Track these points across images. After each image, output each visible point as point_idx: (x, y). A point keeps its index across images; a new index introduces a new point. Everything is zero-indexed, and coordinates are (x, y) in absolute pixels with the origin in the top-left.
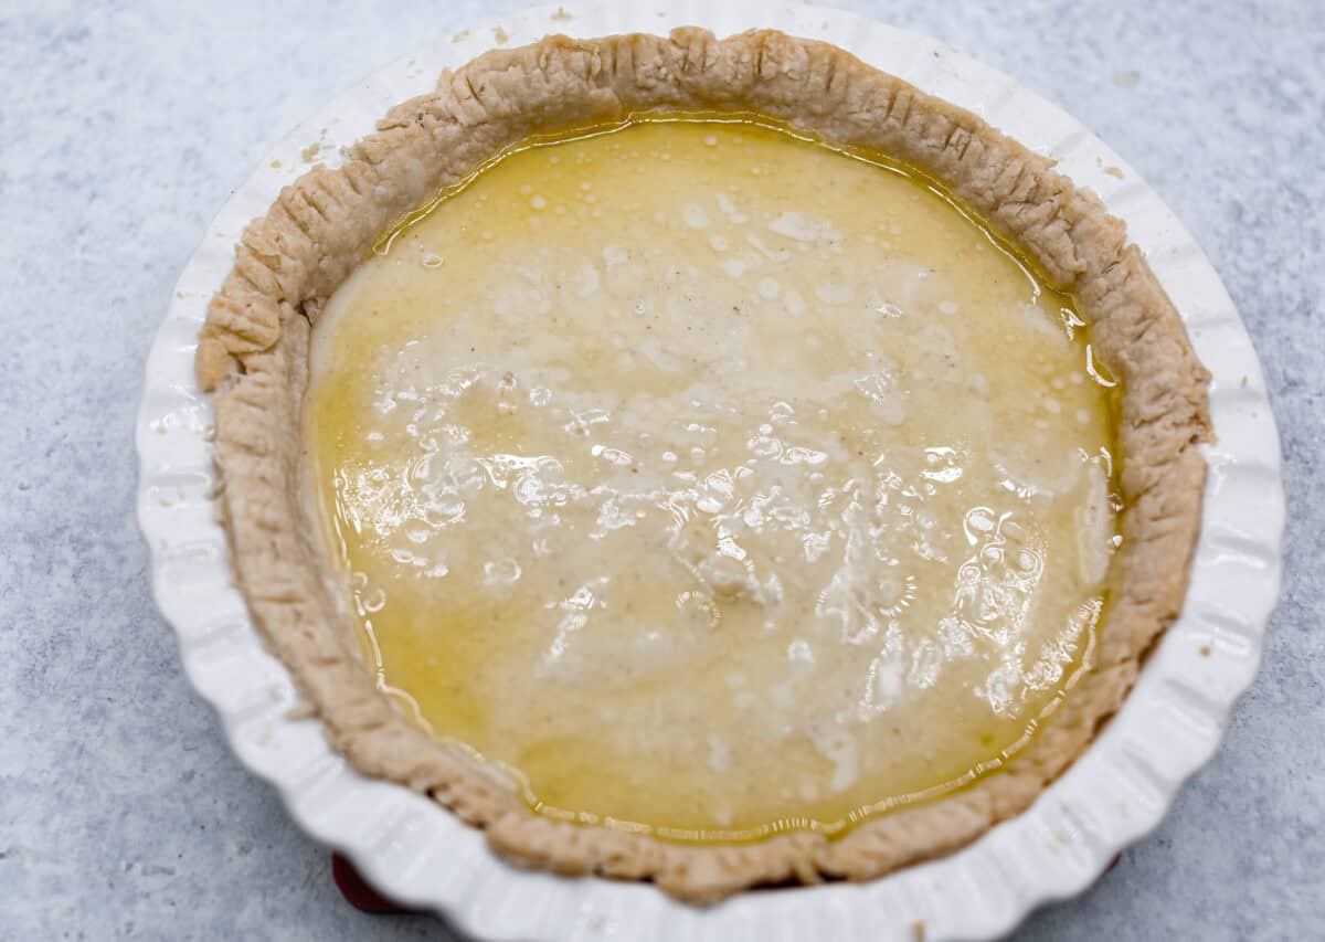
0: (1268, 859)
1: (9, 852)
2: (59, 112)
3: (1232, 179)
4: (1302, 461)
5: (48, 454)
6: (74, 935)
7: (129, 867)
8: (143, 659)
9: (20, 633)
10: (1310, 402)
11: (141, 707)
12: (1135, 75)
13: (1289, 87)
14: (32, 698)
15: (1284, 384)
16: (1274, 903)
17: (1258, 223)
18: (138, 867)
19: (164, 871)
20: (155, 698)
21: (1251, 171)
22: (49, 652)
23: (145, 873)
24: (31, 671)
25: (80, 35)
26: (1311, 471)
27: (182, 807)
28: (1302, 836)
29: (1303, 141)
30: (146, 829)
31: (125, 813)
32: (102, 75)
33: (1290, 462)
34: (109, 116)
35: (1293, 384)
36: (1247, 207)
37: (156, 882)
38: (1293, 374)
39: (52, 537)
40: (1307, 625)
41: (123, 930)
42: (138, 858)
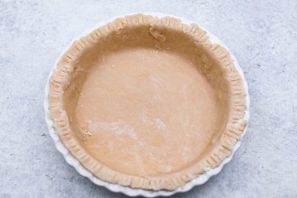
0: (237, 169)
1: (13, 154)
2: (31, 19)
3: (248, 41)
4: (253, 96)
5: (25, 83)
6: (23, 169)
7: (33, 158)
8: (39, 121)
9: (18, 115)
10: (257, 84)
11: (38, 129)
12: (232, 20)
13: (261, 23)
14: (19, 127)
15: (252, 81)
16: (237, 177)
17: (252, 49)
18: (35, 158)
19: (39, 159)
20: (40, 128)
21: (251, 39)
22: (22, 119)
23: (36, 159)
24: (19, 122)
25: (36, 4)
26: (255, 98)
27: (43, 148)
28: (244, 165)
29: (263, 34)
30: (37, 151)
31: (33, 148)
32: (40, 12)
33: (251, 96)
34: (41, 20)
35: (254, 81)
36: (250, 47)
37: (38, 161)
38: (254, 79)
39: (24, 98)
40: (250, 127)
41: (31, 169)
42: (35, 156)
